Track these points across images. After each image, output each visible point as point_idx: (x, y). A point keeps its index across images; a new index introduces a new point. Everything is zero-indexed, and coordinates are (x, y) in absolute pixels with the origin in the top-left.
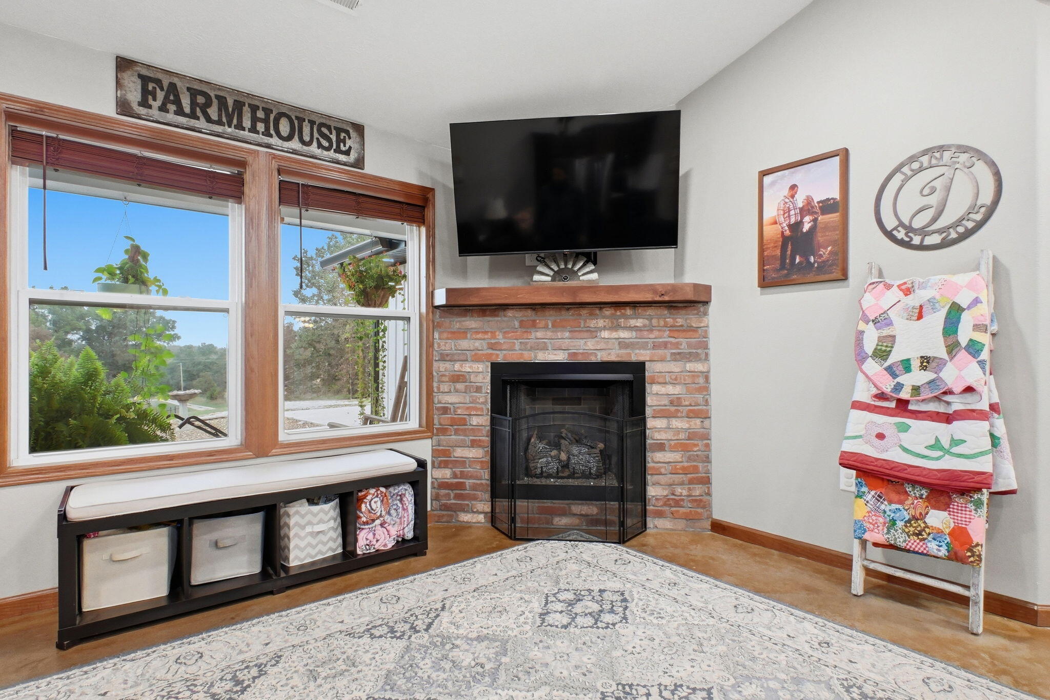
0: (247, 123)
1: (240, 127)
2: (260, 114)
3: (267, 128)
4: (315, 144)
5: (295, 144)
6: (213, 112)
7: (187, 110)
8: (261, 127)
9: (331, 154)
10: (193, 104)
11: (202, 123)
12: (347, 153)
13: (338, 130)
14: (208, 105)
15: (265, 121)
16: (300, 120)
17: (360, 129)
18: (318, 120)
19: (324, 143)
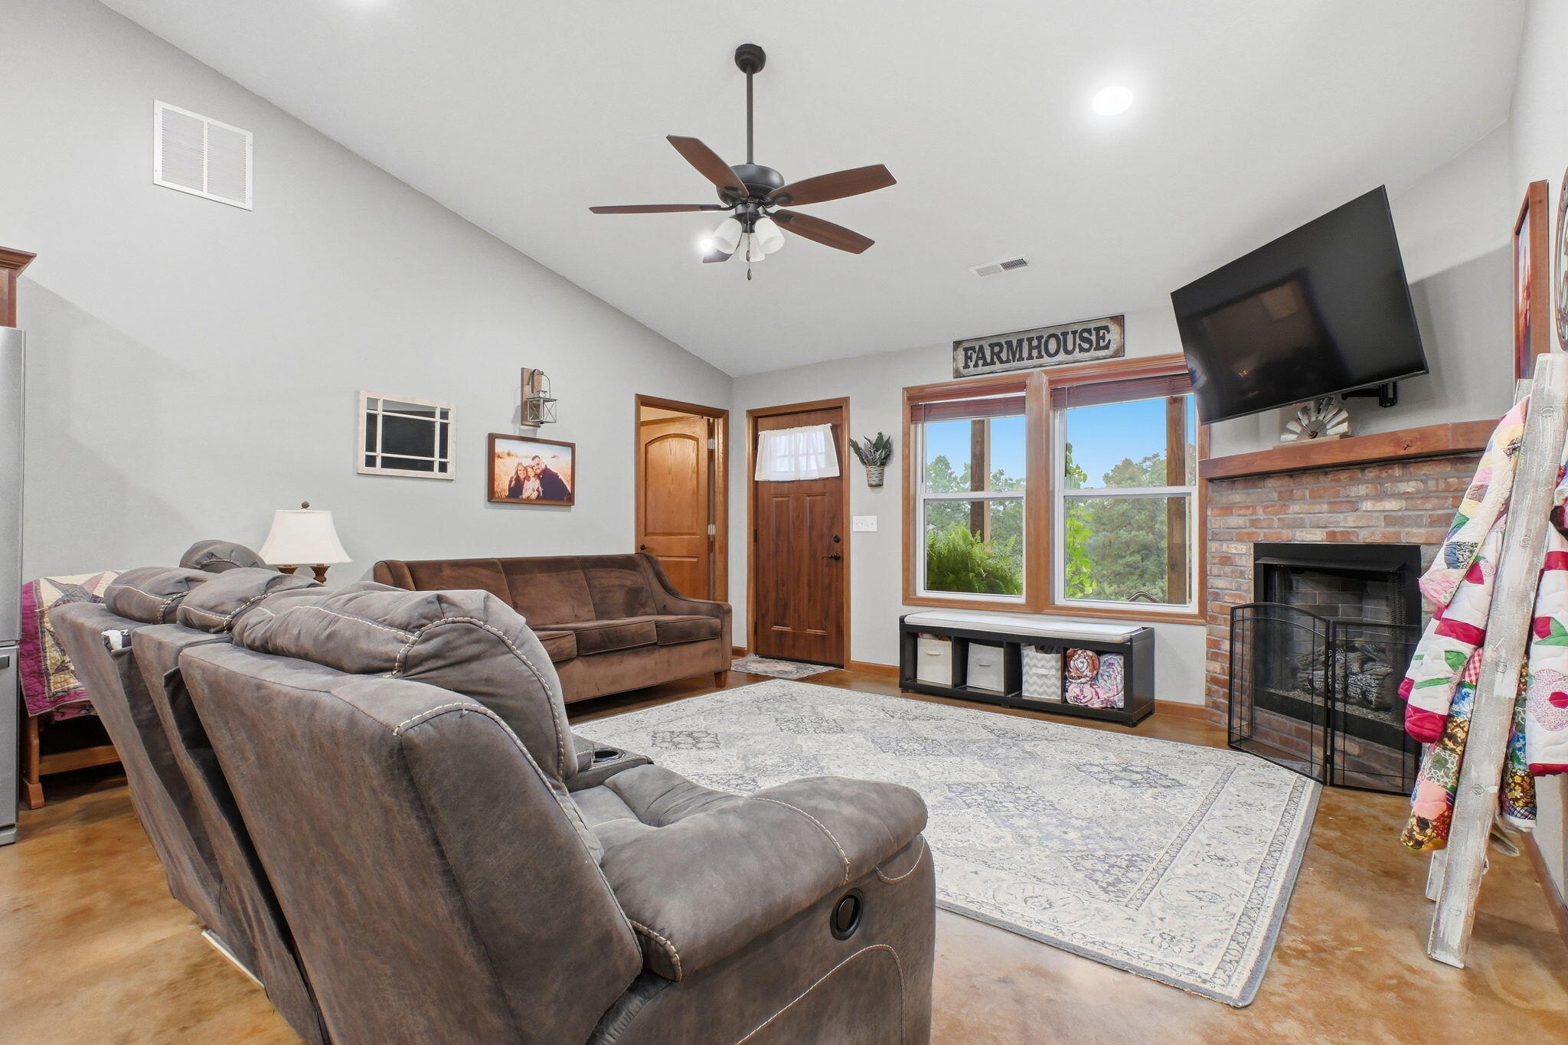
0: (1025, 354)
1: (1021, 359)
2: (1035, 343)
3: (1039, 352)
4: (1077, 350)
5: (1062, 356)
6: (1004, 356)
7: (989, 360)
8: (1035, 353)
9: (1093, 353)
10: (993, 354)
11: (998, 366)
12: (1107, 347)
13: (1097, 329)
14: (1001, 351)
15: (1038, 347)
16: (1065, 334)
17: (1119, 320)
18: (1079, 328)
19: (1086, 346)
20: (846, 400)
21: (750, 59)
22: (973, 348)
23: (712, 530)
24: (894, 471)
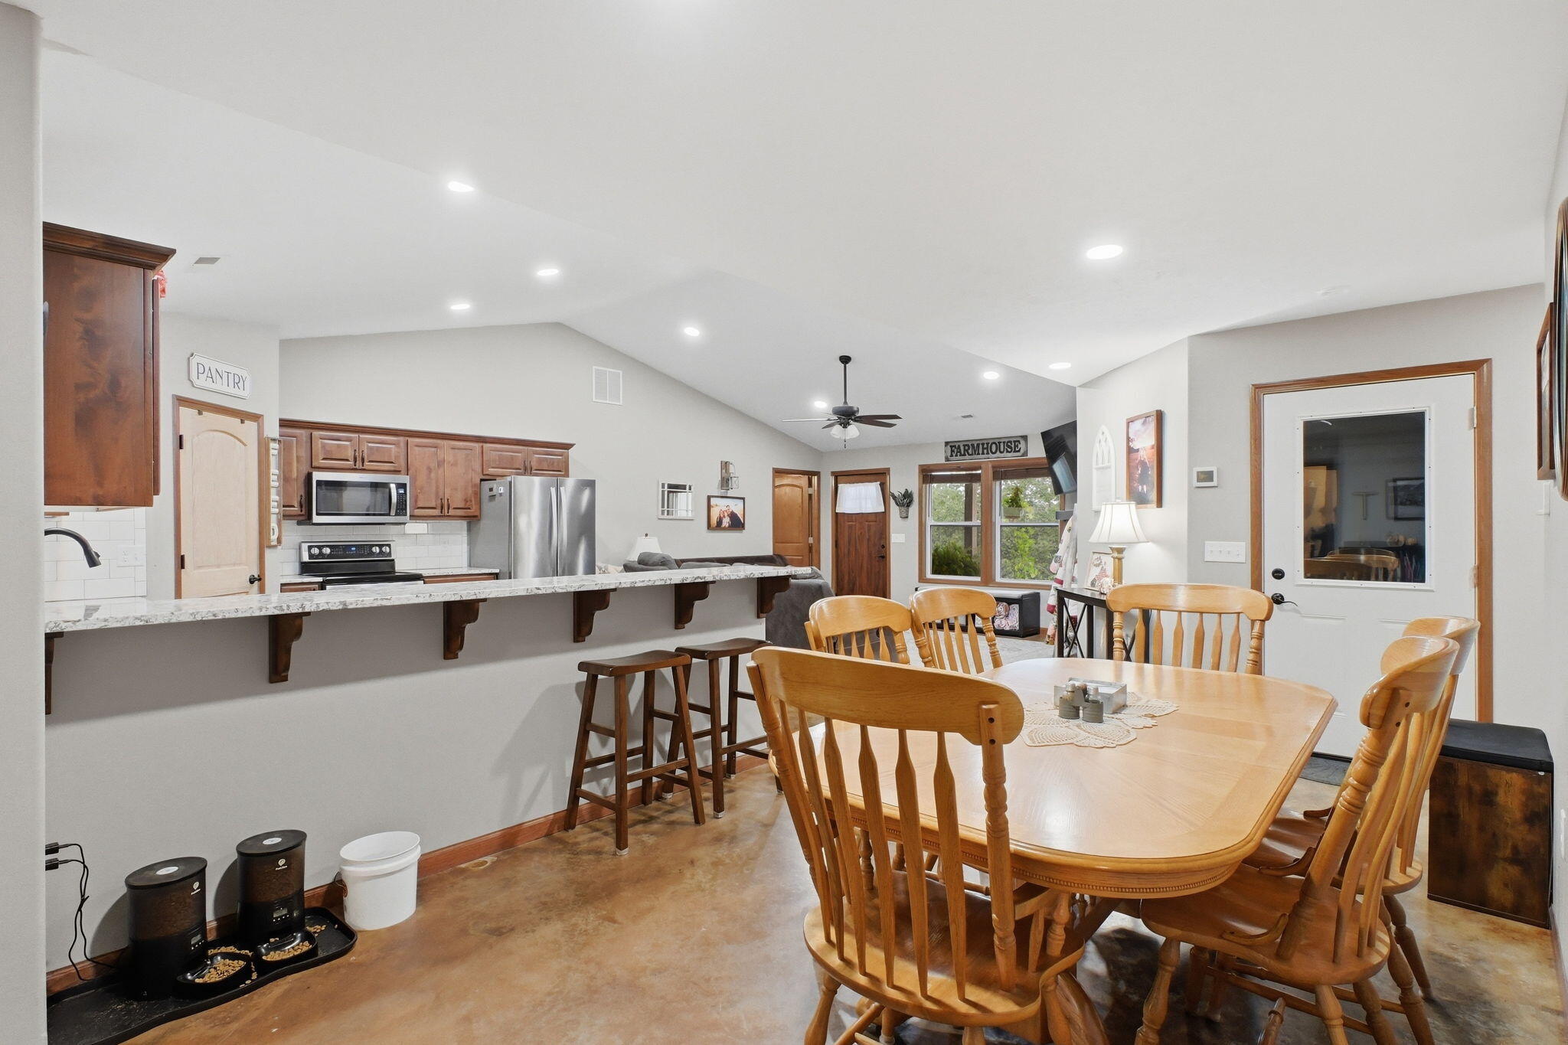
0: (981, 452)
1: (979, 454)
3: (988, 451)
4: (1005, 451)
5: (998, 454)
6: (970, 451)
7: (962, 453)
8: (985, 451)
9: (1012, 454)
10: (965, 450)
11: (967, 457)
12: (1019, 451)
13: (1015, 442)
14: (969, 449)
15: (987, 448)
16: (999, 443)
17: (1025, 438)
18: (1006, 440)
19: (1009, 450)
20: (888, 469)
21: (845, 360)
22: (955, 446)
23: (811, 540)
24: (914, 509)
